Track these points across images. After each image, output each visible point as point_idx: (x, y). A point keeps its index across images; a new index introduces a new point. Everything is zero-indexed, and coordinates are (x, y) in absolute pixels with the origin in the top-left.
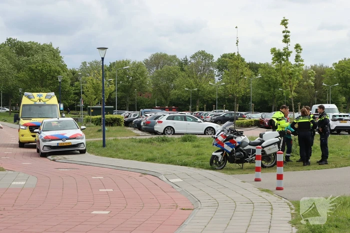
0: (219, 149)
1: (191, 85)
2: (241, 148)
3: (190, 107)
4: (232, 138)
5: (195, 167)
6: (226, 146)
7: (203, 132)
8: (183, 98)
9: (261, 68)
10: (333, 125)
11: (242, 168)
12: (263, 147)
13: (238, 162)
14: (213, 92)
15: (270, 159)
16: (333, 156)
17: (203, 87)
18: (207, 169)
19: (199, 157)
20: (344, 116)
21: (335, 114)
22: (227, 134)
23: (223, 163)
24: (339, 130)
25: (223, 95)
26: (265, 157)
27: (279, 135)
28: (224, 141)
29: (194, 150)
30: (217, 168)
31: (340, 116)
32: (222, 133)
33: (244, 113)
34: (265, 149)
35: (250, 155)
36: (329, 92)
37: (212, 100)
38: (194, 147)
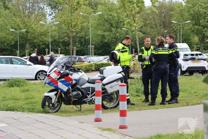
0: (53, 88)
1: (18, 26)
2: (78, 86)
3: (18, 52)
4: (67, 75)
5: (23, 111)
6: (60, 85)
7: (33, 77)
8: (8, 42)
9: (101, 4)
10: (185, 65)
11: (80, 111)
12: (104, 85)
13: (75, 103)
14: (45, 34)
15: (112, 98)
16: (185, 95)
17: (32, 28)
18: (39, 112)
19: (28, 101)
20: (197, 55)
21: (186, 53)
22: (61, 70)
23: (58, 105)
24: (191, 71)
25: (57, 38)
26: (107, 96)
27: (122, 70)
28: (58, 79)
29: (23, 95)
30: (50, 111)
31: (192, 55)
32: (56, 69)
33: (82, 57)
34: (106, 87)
35: (89, 94)
36: (180, 32)
37: (44, 44)
38: (23, 92)
